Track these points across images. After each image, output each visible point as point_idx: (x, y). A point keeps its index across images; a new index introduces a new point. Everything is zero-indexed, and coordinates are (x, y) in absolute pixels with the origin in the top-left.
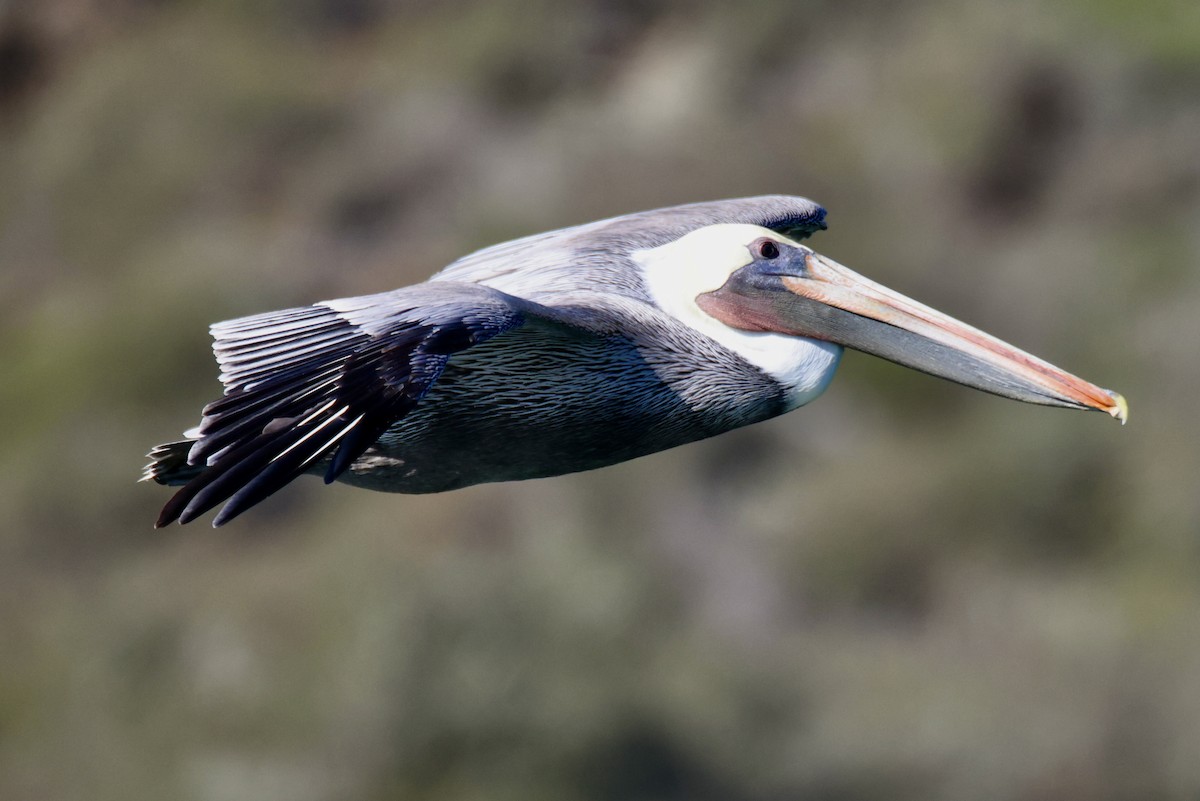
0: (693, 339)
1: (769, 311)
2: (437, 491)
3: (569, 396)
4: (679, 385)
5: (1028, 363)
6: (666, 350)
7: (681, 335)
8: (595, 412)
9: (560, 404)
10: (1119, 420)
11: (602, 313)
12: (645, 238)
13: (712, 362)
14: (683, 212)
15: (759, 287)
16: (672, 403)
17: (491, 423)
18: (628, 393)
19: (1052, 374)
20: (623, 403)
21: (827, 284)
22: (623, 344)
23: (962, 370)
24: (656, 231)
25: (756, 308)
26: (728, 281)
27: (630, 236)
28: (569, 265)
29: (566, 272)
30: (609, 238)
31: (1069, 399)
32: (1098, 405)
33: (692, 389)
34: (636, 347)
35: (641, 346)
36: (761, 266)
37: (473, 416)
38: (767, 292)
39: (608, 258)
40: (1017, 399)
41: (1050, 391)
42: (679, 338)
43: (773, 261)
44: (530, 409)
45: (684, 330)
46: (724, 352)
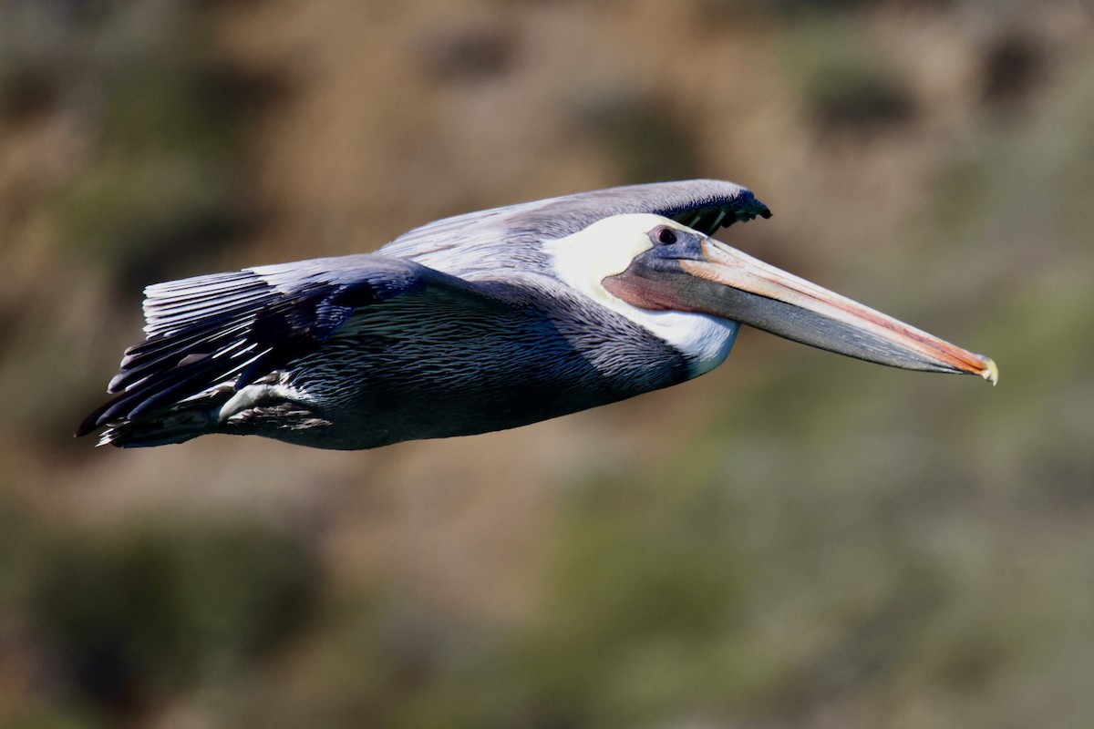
0: (604, 313)
1: (669, 292)
2: (369, 448)
3: (487, 363)
4: (591, 354)
5: (906, 333)
6: (577, 323)
7: (593, 309)
8: (511, 377)
9: (478, 369)
10: (992, 382)
11: (518, 288)
12: (574, 219)
13: (620, 334)
14: (615, 195)
15: (658, 270)
16: (583, 370)
17: (416, 388)
18: (542, 360)
19: (928, 342)
20: (537, 370)
21: (721, 266)
22: (538, 317)
23: (846, 342)
24: (587, 212)
25: (658, 290)
26: (631, 265)
27: (561, 217)
28: (499, 244)
29: (496, 251)
30: (540, 219)
31: (945, 364)
32: (971, 369)
33: (602, 358)
34: (549, 319)
35: (554, 319)
36: (660, 251)
37: (400, 381)
38: (667, 274)
39: (536, 238)
40: (896, 367)
41: (927, 357)
42: (590, 313)
43: (671, 246)
44: (451, 374)
45: (595, 306)
46: (631, 325)
